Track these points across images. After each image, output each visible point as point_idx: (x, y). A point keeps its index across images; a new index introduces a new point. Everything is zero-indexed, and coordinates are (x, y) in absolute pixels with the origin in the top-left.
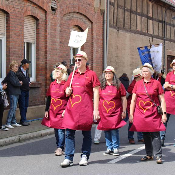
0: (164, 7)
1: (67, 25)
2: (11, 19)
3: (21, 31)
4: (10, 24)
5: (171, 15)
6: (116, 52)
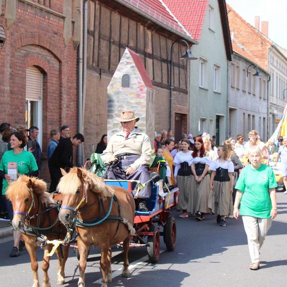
0: (170, 39)
1: (21, 65)
5: (180, 51)
6: (97, 108)
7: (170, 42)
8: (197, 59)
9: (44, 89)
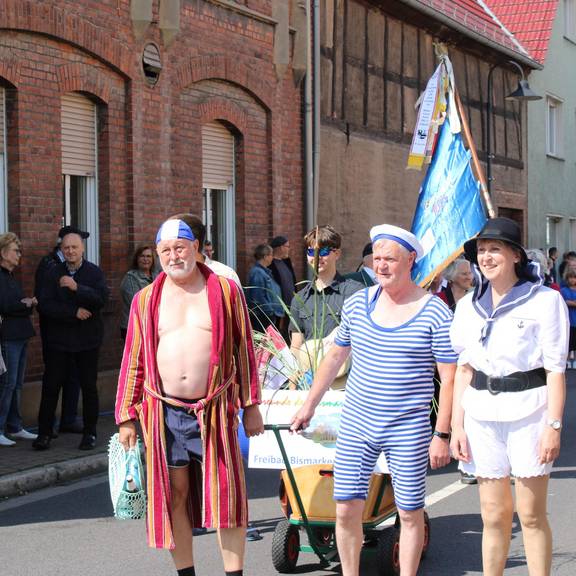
0: (485, 60)
1: (193, 120)
2: (21, 105)
3: (53, 140)
4: (17, 118)
5: (506, 83)
6: (343, 200)
7: (485, 67)
8: (541, 98)
9: (237, 166)
